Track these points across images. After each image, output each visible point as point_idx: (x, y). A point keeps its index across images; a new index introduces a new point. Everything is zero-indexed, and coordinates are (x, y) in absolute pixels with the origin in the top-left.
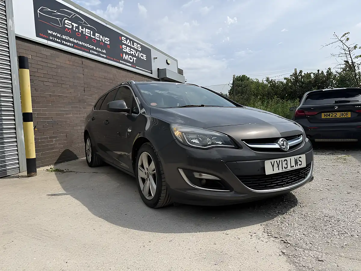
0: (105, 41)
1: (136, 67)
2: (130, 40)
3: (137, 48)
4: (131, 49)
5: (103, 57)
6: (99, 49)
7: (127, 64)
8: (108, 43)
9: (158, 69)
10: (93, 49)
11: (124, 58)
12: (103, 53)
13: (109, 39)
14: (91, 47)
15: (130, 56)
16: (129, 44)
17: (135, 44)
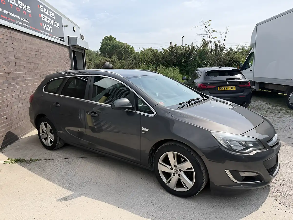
0: (27, 9)
1: (53, 36)
2: (47, 8)
3: (51, 16)
4: (48, 18)
5: (26, 27)
6: (23, 19)
7: (46, 33)
8: (30, 12)
9: (68, 37)
10: (17, 19)
11: (43, 28)
12: (27, 23)
13: (29, 8)
14: (16, 17)
15: (48, 25)
16: (46, 13)
17: (50, 12)
